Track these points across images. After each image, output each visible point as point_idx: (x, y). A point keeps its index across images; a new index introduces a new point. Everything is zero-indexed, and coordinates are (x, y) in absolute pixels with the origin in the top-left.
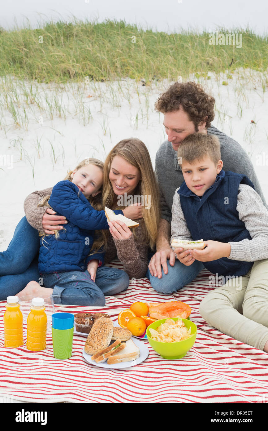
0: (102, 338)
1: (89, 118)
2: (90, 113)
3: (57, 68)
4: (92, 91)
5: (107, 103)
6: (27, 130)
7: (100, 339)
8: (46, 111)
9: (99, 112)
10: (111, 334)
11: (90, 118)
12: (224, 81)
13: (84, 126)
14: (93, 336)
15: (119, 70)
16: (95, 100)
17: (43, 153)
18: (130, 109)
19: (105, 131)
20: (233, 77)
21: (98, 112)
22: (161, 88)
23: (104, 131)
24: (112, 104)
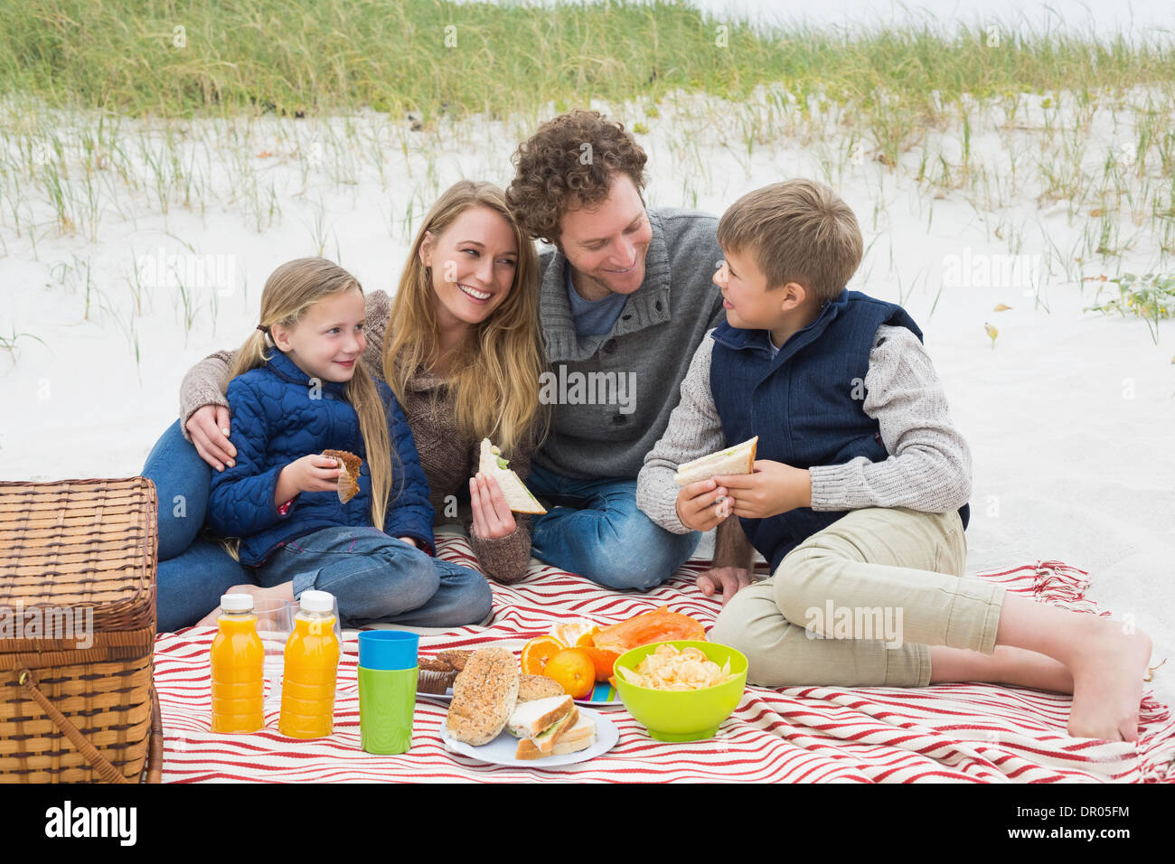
0: (494, 698)
1: (271, 212)
2: (273, 195)
3: (165, 73)
4: (272, 142)
5: (318, 172)
6: (93, 240)
7: (488, 699)
8: (148, 189)
9: (297, 198)
10: (513, 689)
11: (276, 211)
12: (638, 121)
13: (259, 231)
14: (469, 693)
15: (343, 85)
16: (279, 164)
17: (150, 303)
18: (383, 191)
19: (322, 246)
20: (662, 112)
21: (293, 196)
22: (465, 138)
23: (319, 246)
24: (334, 176)
